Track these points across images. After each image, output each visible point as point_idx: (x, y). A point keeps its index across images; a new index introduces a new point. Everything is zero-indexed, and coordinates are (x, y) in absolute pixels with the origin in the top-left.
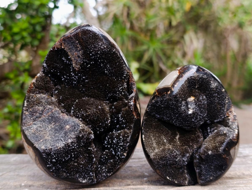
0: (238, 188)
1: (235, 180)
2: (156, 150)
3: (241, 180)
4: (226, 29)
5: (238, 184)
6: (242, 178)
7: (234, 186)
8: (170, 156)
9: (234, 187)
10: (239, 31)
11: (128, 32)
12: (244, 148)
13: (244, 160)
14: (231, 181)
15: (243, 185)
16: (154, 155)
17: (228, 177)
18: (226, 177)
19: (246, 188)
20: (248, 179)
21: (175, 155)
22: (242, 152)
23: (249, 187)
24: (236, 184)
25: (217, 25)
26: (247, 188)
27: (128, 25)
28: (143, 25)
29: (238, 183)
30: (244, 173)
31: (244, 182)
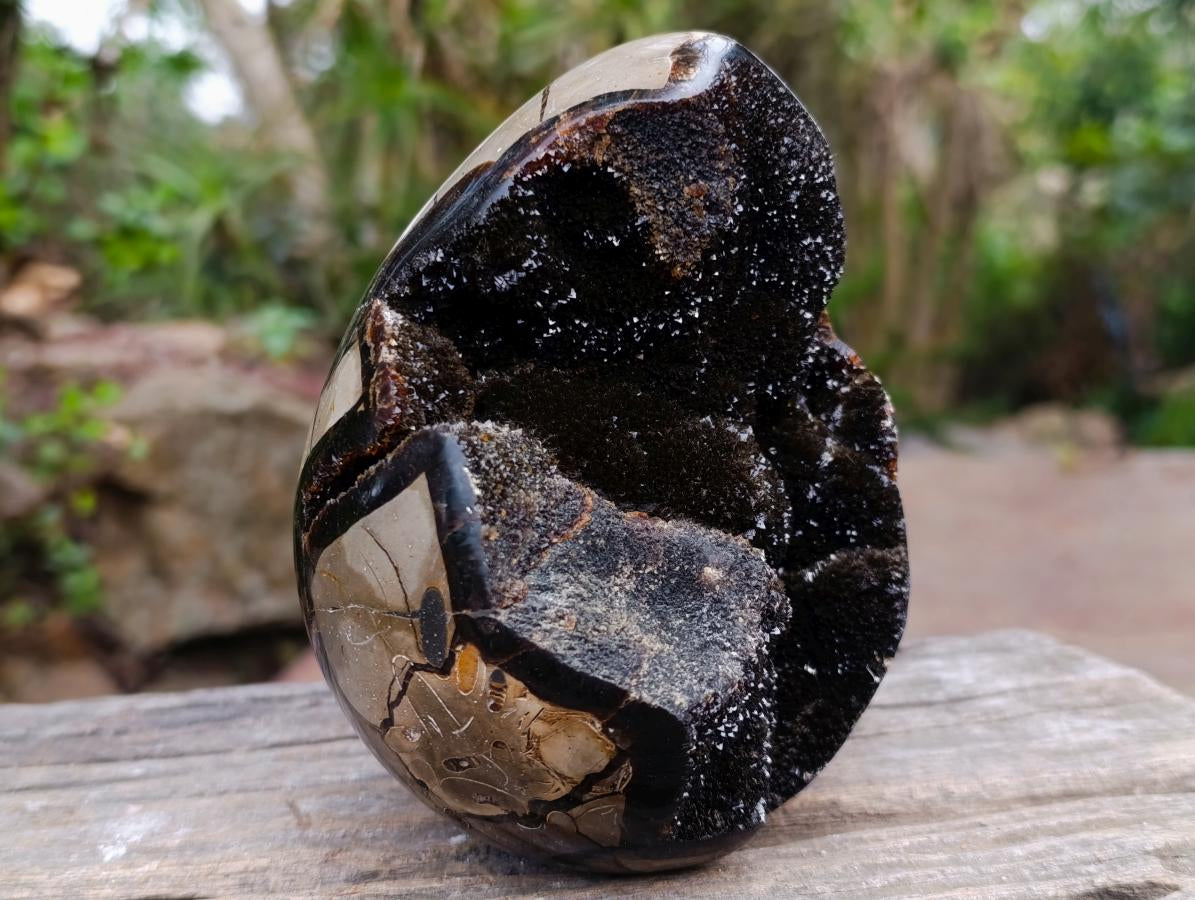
0: (920, 872)
1: (907, 829)
3: (934, 826)
4: (879, 77)
5: (921, 849)
6: (941, 816)
7: (901, 861)
9: (900, 865)
10: (940, 85)
11: (417, 90)
12: (952, 654)
13: (950, 719)
14: (884, 833)
15: (942, 857)
17: (872, 812)
18: (860, 814)
19: (955, 870)
20: (967, 822)
22: (944, 676)
23: (974, 863)
24: (908, 850)
25: (837, 57)
26: (964, 869)
27: (416, 55)
28: (490, 57)
29: (919, 843)
30: (952, 787)
31: (951, 838)
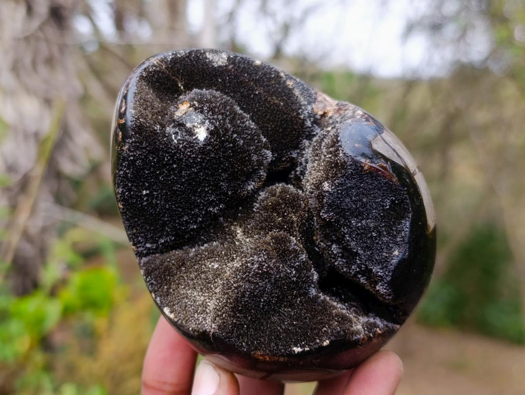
2: (212, 304)
8: (249, 281)
16: (214, 321)
21: (258, 268)
